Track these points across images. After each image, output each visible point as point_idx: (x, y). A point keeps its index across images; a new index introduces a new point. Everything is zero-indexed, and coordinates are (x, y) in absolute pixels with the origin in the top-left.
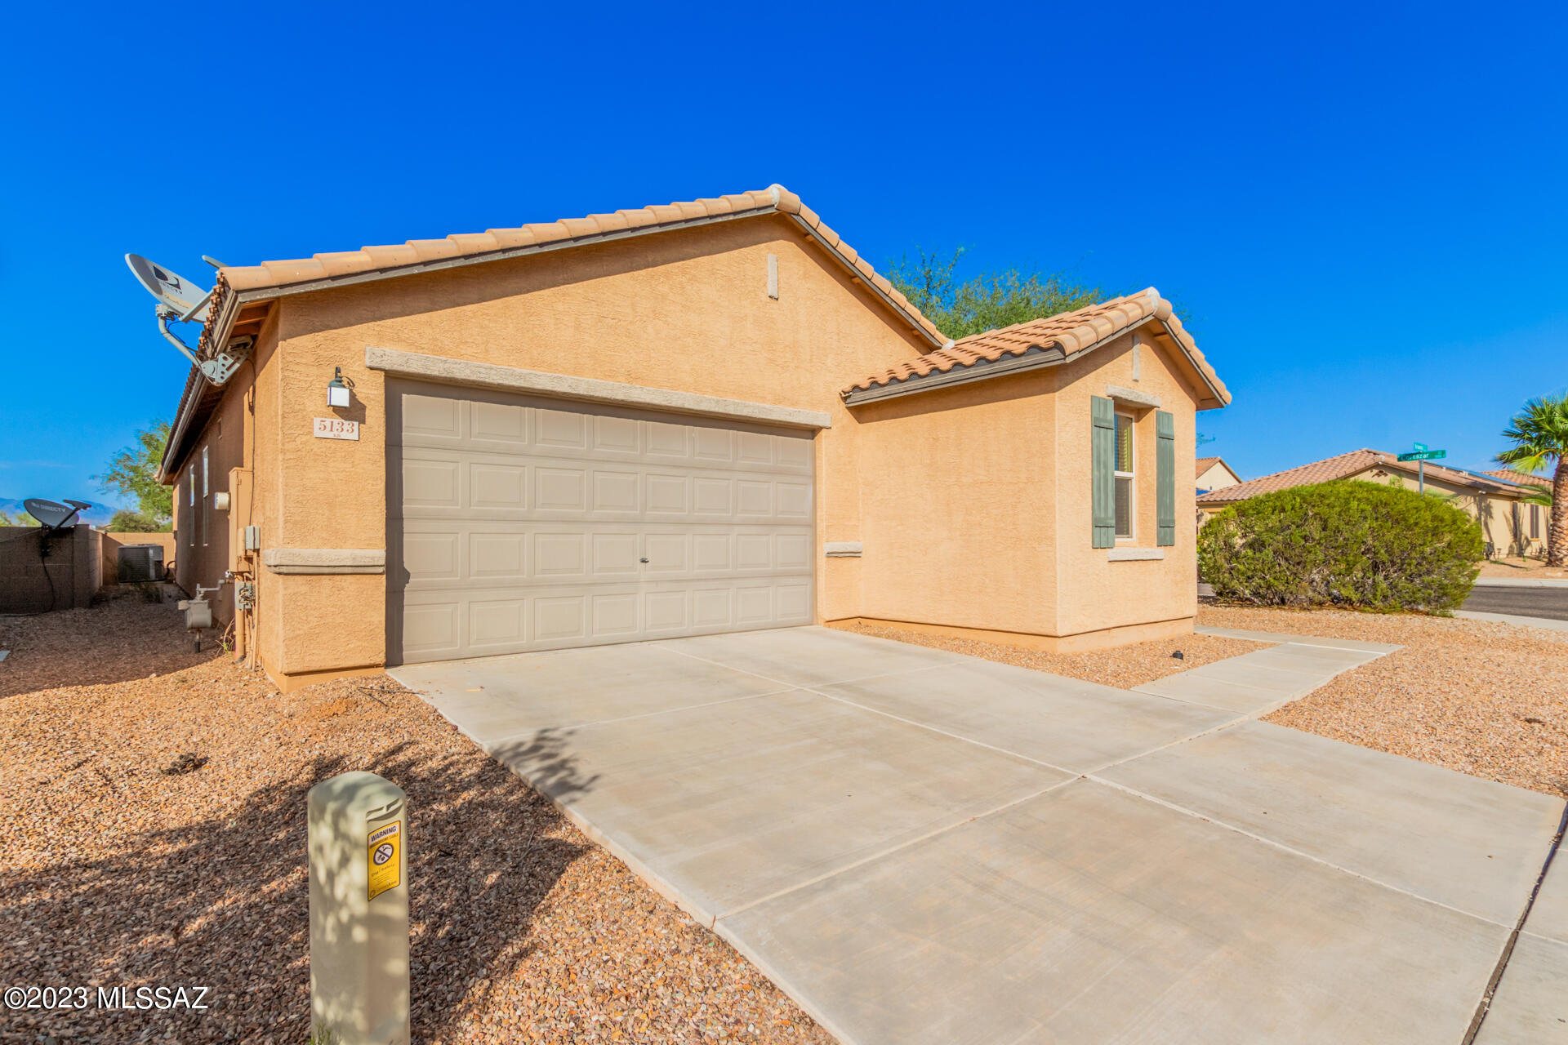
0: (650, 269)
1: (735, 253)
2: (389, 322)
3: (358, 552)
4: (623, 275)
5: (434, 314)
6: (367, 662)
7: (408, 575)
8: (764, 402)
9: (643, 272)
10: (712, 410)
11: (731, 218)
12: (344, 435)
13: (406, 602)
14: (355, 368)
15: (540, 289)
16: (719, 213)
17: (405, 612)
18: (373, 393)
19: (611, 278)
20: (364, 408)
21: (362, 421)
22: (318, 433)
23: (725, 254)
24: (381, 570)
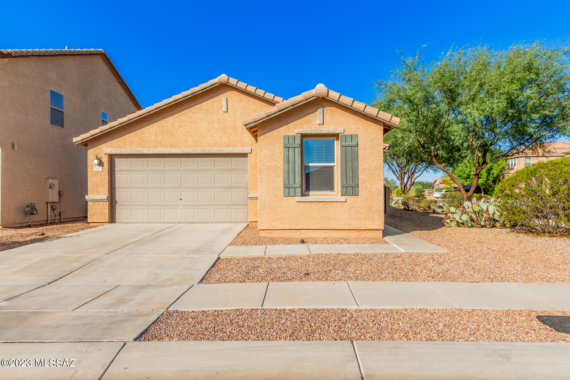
0: (179, 114)
1: (210, 101)
2: (109, 143)
3: (102, 196)
4: (170, 117)
5: (119, 139)
6: (104, 221)
7: (117, 202)
8: (221, 147)
9: (176, 115)
10: (200, 152)
11: (201, 92)
12: (100, 170)
13: (116, 208)
14: (102, 154)
15: (145, 127)
16: (195, 92)
17: (116, 211)
18: (105, 160)
19: (166, 119)
20: (103, 163)
21: (103, 166)
22: (95, 170)
23: (206, 102)
24: (106, 200)
